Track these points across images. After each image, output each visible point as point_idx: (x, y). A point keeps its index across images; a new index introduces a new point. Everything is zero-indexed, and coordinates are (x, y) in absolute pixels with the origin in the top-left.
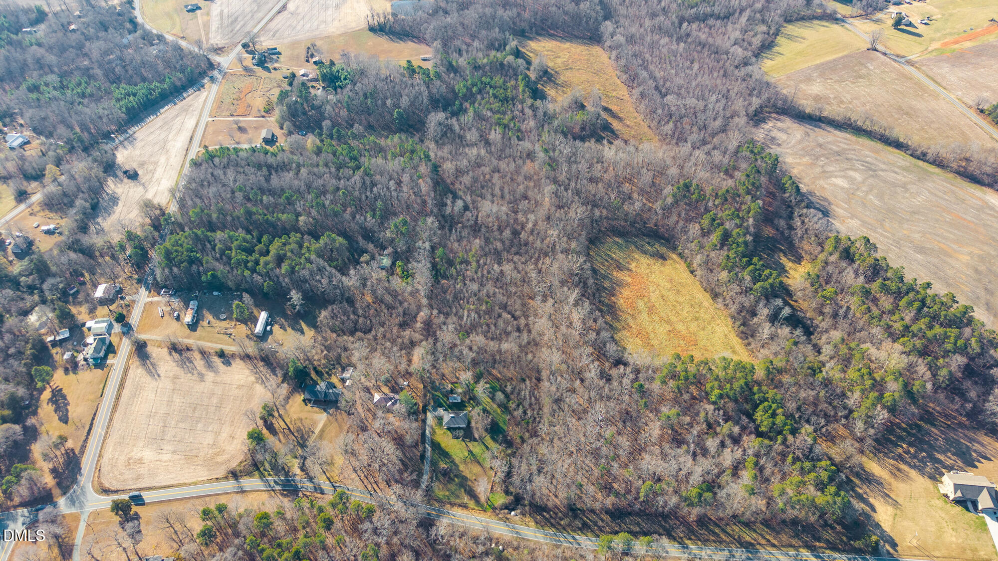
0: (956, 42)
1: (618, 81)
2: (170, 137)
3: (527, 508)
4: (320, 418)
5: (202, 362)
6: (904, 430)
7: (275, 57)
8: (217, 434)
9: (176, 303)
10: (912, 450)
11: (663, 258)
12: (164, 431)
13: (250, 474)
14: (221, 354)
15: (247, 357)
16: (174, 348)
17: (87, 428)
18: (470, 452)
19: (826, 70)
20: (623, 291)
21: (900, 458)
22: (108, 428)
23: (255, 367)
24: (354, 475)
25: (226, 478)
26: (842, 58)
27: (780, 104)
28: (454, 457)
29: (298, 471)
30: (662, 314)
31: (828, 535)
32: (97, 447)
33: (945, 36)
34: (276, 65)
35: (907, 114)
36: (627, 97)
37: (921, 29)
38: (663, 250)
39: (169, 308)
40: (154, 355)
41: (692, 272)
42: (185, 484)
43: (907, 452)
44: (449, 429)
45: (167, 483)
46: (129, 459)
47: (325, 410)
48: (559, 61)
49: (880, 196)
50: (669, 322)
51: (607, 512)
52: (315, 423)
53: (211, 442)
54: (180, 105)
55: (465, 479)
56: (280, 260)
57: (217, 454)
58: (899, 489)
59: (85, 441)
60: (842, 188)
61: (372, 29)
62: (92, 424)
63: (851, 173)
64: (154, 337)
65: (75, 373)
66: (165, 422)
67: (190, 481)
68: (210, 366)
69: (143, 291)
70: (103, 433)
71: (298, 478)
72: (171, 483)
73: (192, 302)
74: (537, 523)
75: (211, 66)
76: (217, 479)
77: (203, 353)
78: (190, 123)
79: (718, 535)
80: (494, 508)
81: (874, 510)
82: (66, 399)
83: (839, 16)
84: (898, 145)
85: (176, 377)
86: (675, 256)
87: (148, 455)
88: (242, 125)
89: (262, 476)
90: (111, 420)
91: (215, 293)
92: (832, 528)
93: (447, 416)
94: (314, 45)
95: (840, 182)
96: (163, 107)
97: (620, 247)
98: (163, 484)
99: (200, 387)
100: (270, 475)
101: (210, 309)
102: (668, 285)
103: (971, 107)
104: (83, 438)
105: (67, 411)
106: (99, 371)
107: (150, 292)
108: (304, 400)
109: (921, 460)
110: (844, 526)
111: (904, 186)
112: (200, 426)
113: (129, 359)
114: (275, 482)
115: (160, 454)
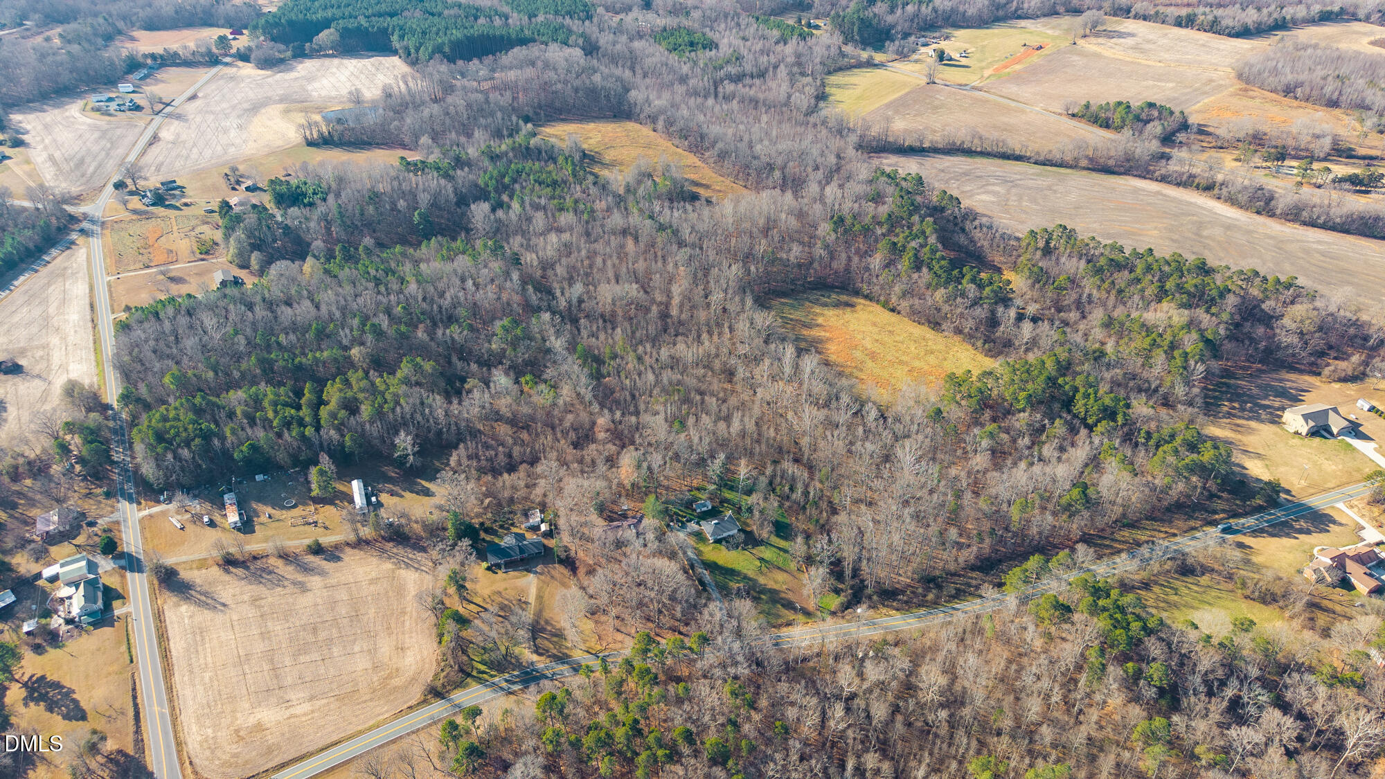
0: (1006, 67)
1: (679, 150)
2: (52, 310)
3: (875, 598)
4: (529, 584)
5: (290, 568)
6: (1214, 390)
7: (177, 192)
8: (372, 652)
9: (196, 506)
10: (1236, 405)
11: (852, 306)
12: (277, 677)
13: (460, 685)
14: (317, 550)
15: (360, 543)
16: (229, 562)
17: (131, 713)
18: (761, 559)
19: (900, 106)
20: (827, 346)
21: (1229, 415)
22: (171, 700)
23: (383, 551)
24: (619, 637)
25: (424, 702)
26: (907, 94)
27: (874, 144)
28: (745, 571)
29: (535, 658)
30: (889, 357)
31: (1219, 505)
32: (165, 733)
33: (991, 64)
34: (184, 200)
35: (1005, 130)
36: (699, 163)
37: (964, 61)
38: (844, 298)
39: (188, 516)
40: (198, 581)
41: (893, 310)
42: (360, 733)
43: (1234, 408)
44: (718, 541)
45: (329, 741)
46: (237, 731)
47: (529, 571)
48: (591, 141)
49: (1034, 201)
50: (901, 363)
51: (973, 568)
52: (523, 591)
53: (369, 665)
54: (44, 271)
55: (773, 592)
56: (351, 407)
57: (390, 677)
58: (1251, 441)
59: (138, 731)
60: (993, 202)
61: (311, 143)
62: (136, 705)
63: (990, 188)
64: (184, 558)
65: (57, 647)
66: (272, 661)
67: (367, 726)
68: (307, 569)
69: (125, 507)
70: (167, 711)
71: (540, 666)
72: (335, 738)
73: (226, 497)
74: (897, 610)
75: (73, 219)
76: (410, 707)
77: (285, 556)
78: (79, 289)
79: (1111, 547)
80: (833, 613)
81: (1244, 468)
82: (64, 687)
83: (876, 62)
84: (1019, 158)
85: (255, 600)
86: (862, 301)
87: (269, 715)
88: (172, 275)
89: (479, 680)
90: (170, 689)
91: (259, 478)
92: (1219, 497)
93: (708, 527)
94: (234, 169)
95: (984, 197)
96: (16, 278)
97: (792, 306)
98: (321, 745)
99: (305, 600)
100: (492, 676)
101: (260, 500)
102: (877, 330)
103: (1060, 114)
104: (132, 729)
105: (76, 702)
106: (107, 631)
107: (139, 503)
108: (488, 569)
109: (1251, 410)
110: (1230, 492)
111: (1049, 188)
112: (336, 651)
113: (154, 598)
114: (507, 681)
115: (287, 708)
